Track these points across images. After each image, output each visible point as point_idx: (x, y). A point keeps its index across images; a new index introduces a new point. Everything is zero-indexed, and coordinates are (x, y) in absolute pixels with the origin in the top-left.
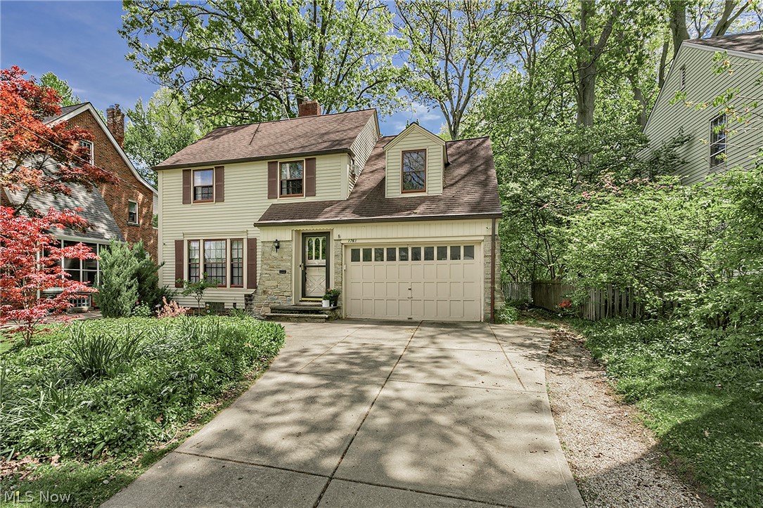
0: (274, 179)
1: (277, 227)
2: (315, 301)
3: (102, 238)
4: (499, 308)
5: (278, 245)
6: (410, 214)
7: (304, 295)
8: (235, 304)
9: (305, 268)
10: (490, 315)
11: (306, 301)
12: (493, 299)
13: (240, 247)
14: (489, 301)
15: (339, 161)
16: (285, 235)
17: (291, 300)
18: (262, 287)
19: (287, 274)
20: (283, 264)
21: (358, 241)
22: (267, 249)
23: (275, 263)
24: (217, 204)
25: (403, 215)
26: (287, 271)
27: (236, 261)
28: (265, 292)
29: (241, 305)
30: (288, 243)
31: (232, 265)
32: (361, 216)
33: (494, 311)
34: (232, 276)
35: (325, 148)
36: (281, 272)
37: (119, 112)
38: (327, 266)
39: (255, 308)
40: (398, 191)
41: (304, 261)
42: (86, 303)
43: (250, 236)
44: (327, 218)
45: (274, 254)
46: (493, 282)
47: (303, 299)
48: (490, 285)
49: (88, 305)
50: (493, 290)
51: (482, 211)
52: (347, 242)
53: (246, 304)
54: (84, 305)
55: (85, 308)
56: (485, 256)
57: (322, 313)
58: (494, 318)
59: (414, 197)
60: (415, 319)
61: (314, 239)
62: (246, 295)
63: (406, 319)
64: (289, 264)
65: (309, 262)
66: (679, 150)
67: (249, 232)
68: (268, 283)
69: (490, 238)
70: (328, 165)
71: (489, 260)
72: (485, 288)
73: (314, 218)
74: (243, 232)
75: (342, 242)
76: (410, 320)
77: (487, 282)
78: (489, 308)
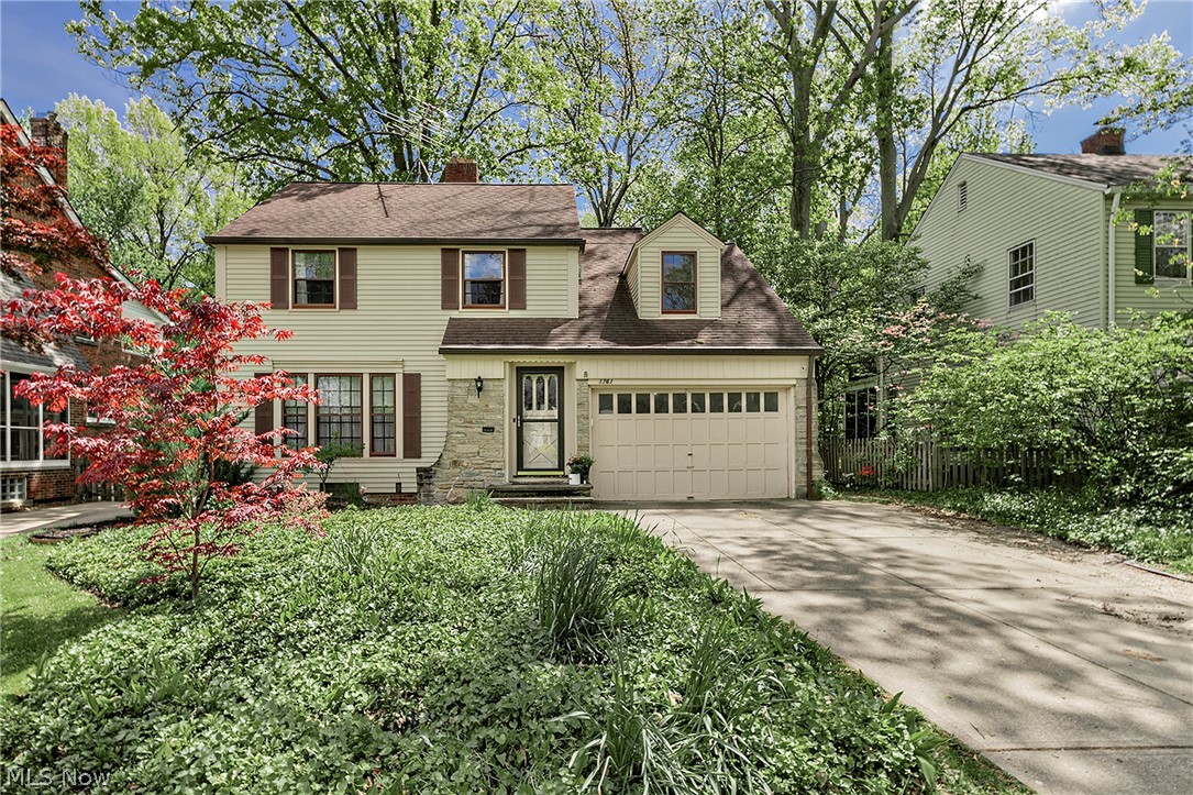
0: (452, 278)
1: (478, 356)
2: (541, 476)
3: (49, 365)
4: (816, 479)
5: (479, 385)
6: (693, 344)
7: (520, 466)
8: (399, 484)
9: (522, 421)
10: (805, 489)
11: (525, 476)
12: (809, 466)
13: (388, 386)
14: (804, 469)
15: (564, 257)
16: (495, 370)
17: (503, 475)
18: (451, 455)
19: (495, 433)
20: (489, 417)
21: (614, 383)
22: (459, 392)
23: (474, 416)
24: (343, 312)
25: (684, 345)
26: (496, 428)
27: (378, 411)
28: (455, 463)
29: (410, 486)
30: (497, 383)
31: (372, 418)
32: (619, 344)
33: (810, 483)
34: (373, 438)
35: (537, 235)
36: (486, 429)
37: (57, 128)
38: (560, 421)
39: (436, 491)
40: (657, 310)
41: (520, 412)
42: (17, 492)
43: (409, 370)
44: (564, 344)
45: (473, 400)
46: (809, 444)
47: (519, 473)
48: (805, 447)
49: (20, 496)
50: (809, 453)
51: (793, 345)
52: (597, 383)
53: (420, 485)
54: (13, 497)
55: (17, 502)
56: (798, 408)
57: (578, 495)
58: (811, 493)
59: (683, 320)
60: (698, 498)
61: (534, 378)
62: (418, 470)
63: (685, 499)
64: (500, 417)
65: (529, 414)
66: (968, 283)
67: (405, 364)
68: (461, 449)
69: (804, 382)
70: (546, 262)
71: (803, 412)
72: (797, 451)
73: (542, 344)
74: (395, 363)
75: (589, 383)
76: (691, 501)
77: (801, 443)
78: (804, 479)
